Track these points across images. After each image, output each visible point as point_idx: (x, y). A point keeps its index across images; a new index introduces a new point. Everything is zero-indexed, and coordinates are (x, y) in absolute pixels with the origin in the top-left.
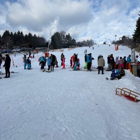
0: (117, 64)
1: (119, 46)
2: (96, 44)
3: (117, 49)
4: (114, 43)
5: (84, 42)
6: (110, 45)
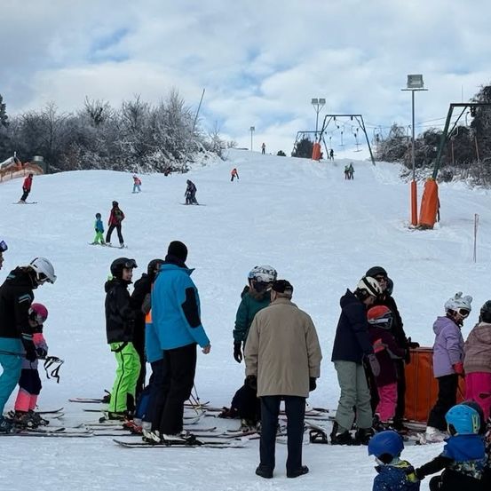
0: (441, 368)
1: (443, 187)
2: (217, 149)
3: (427, 215)
4: (395, 150)
5: (97, 117)
6: (349, 172)
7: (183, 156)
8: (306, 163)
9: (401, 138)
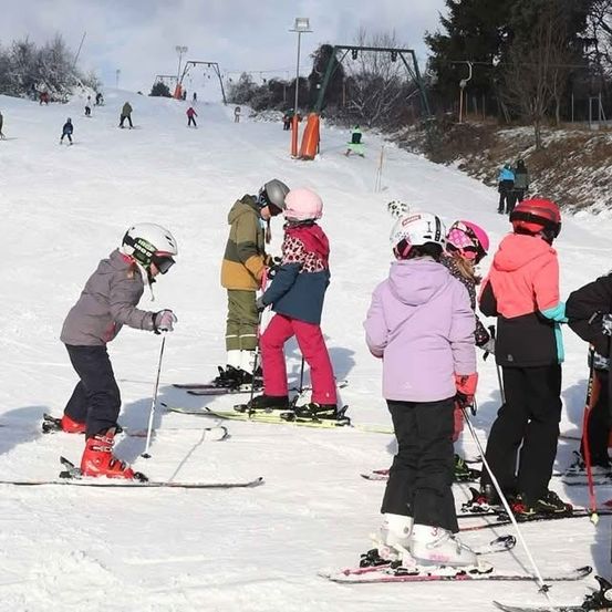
2: (93, 85)
7: (63, 88)
8: (161, 99)
9: (249, 85)
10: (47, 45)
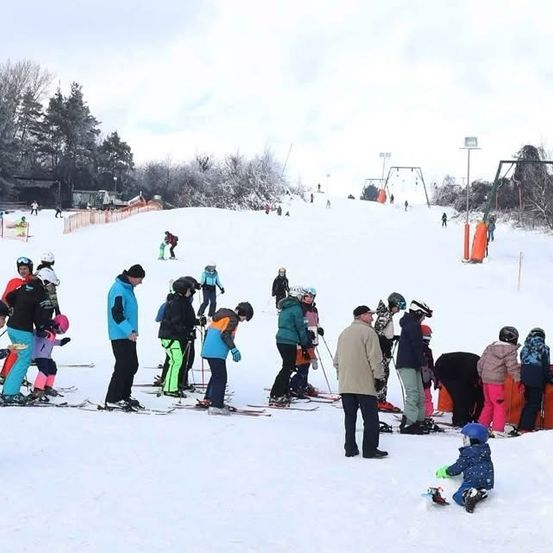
2: (301, 193)
3: (478, 252)
4: (448, 196)
5: (204, 165)
7: (272, 197)
9: (452, 187)
10: (257, 157)
